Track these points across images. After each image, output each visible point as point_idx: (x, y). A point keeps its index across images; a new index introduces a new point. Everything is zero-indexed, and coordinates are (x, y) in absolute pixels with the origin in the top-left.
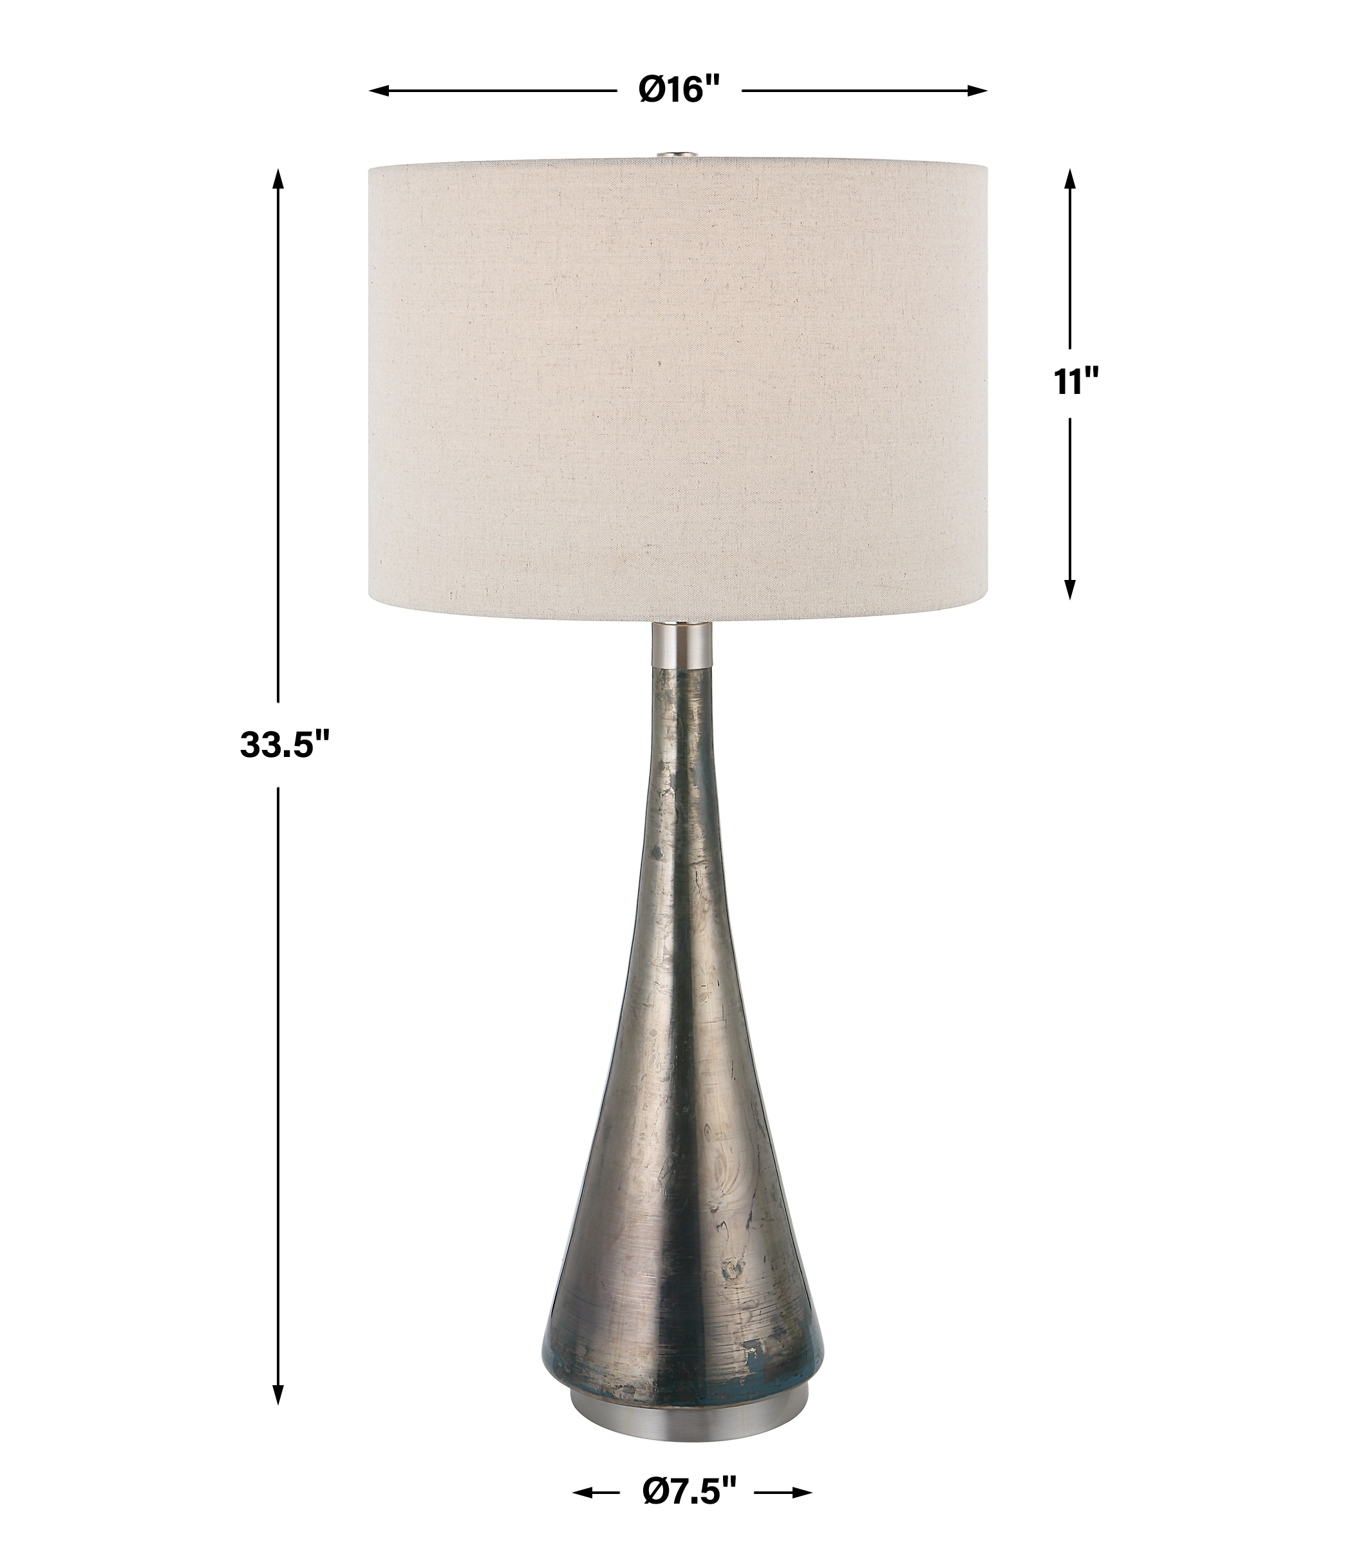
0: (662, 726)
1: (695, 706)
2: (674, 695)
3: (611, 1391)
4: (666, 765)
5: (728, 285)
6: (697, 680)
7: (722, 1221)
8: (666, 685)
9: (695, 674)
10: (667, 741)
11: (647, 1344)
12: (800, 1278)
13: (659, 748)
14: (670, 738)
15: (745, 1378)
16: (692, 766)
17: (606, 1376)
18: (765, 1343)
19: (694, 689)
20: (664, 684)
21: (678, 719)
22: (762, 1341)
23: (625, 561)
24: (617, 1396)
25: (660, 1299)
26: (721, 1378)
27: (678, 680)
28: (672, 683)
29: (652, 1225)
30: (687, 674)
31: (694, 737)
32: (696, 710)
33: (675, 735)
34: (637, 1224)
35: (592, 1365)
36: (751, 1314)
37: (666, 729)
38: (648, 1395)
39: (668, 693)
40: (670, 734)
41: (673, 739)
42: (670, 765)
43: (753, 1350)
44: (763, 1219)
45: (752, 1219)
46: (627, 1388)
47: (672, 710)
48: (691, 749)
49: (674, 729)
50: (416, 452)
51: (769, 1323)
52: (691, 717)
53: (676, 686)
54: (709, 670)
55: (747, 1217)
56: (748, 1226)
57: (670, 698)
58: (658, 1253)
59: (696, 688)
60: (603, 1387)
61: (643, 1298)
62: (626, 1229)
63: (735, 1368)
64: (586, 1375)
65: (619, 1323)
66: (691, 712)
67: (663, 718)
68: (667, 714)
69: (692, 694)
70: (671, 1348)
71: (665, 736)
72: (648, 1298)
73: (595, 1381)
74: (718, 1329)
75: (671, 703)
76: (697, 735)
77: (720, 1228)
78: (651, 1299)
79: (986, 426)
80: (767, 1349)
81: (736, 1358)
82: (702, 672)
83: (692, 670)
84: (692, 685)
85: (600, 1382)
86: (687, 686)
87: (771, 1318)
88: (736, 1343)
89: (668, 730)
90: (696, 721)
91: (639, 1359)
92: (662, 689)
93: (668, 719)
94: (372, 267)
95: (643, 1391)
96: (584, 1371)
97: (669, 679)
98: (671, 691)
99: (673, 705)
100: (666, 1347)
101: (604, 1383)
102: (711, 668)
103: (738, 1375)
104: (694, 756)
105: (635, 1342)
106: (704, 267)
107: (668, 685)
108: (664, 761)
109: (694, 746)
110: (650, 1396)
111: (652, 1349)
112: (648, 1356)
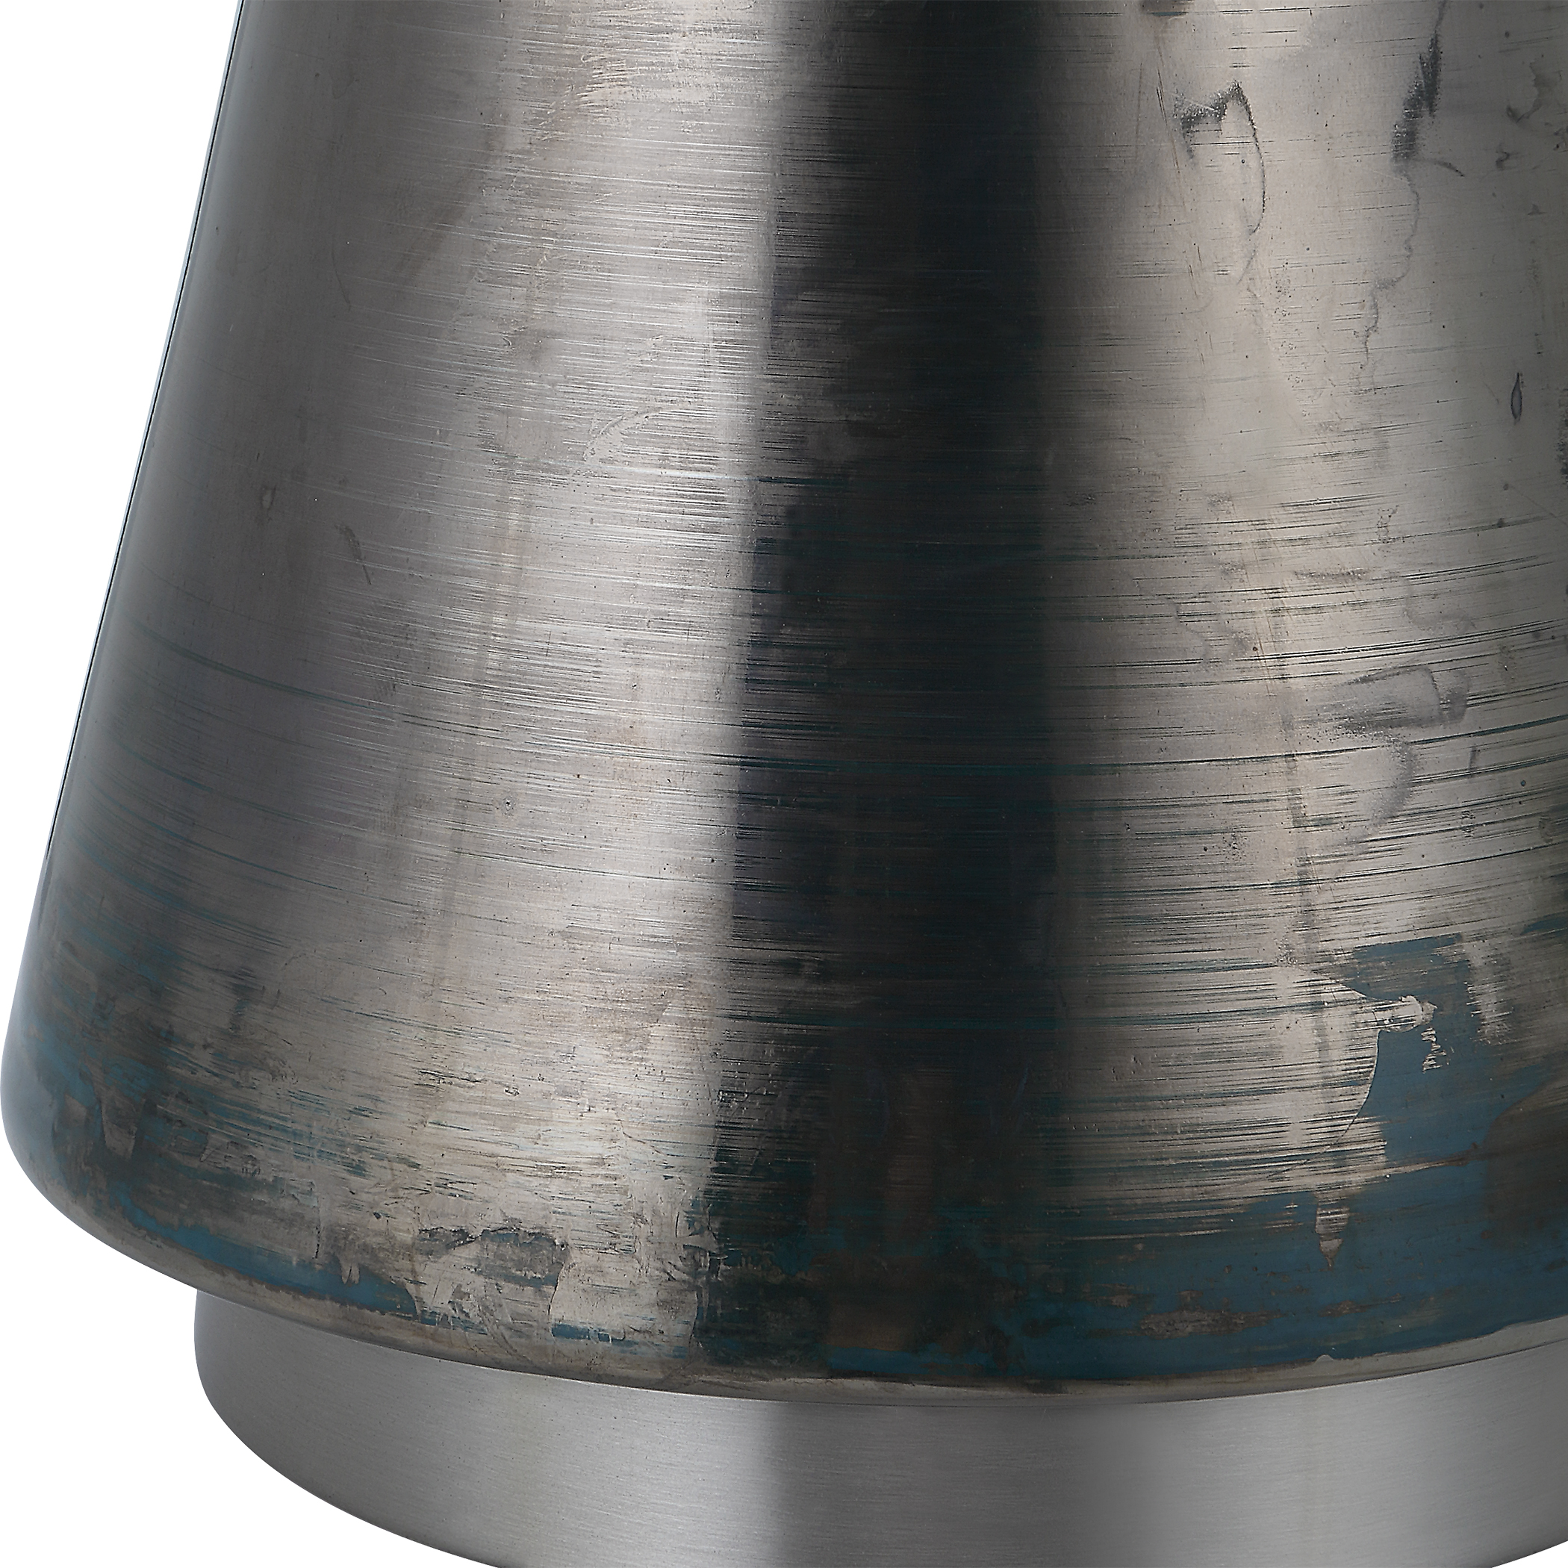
3: (398, 1269)
7: (1226, 88)
11: (654, 942)
15: (1347, 1201)
17: (358, 1169)
18: (1502, 968)
22: (1476, 953)
24: (435, 1296)
25: (750, 628)
26: (1185, 1190)
29: (695, 97)
34: (596, 96)
35: (267, 1095)
36: (1410, 762)
38: (649, 1293)
43: (1412, 1010)
44: (1513, 115)
45: (1443, 98)
46: (508, 1250)
51: (1536, 839)
55: (1403, 78)
56: (1406, 146)
58: (744, 299)
60: (338, 1239)
61: (626, 623)
62: (517, 137)
63: (1279, 1124)
64: (235, 1165)
65: (464, 803)
70: (825, 973)
72: (664, 623)
73: (286, 1204)
74: (1170, 850)
77: (1204, 133)
78: (688, 629)
80: (1514, 1012)
81: (1289, 1058)
85: (325, 1208)
87: (1544, 806)
88: (1290, 958)
91: (590, 1052)
95: (617, 1271)
96: (216, 1139)
100: (791, 968)
101: (346, 1217)
103: (1300, 1179)
105: (567, 935)
110: (663, 1304)
111: (686, 977)
112: (656, 1030)
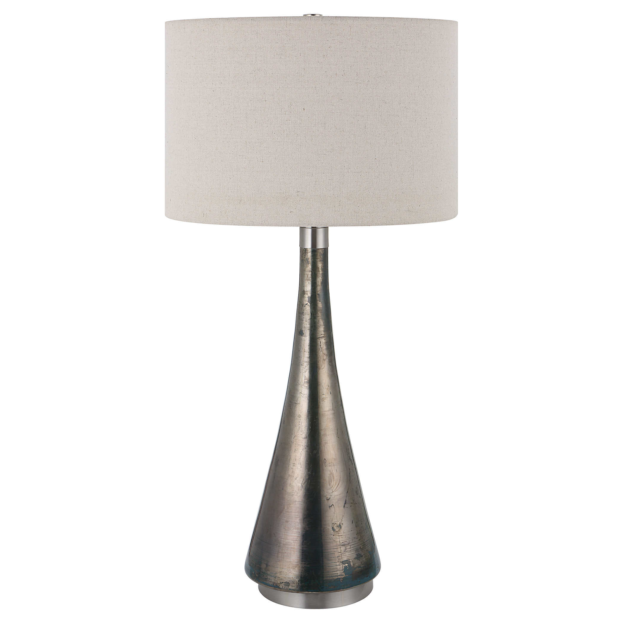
0: (304, 274)
1: (320, 265)
2: (310, 260)
3: (278, 585)
4: (306, 292)
5: (336, 74)
6: (321, 253)
7: (332, 504)
8: (306, 256)
9: (320, 251)
10: (307, 281)
11: (296, 562)
12: (369, 531)
13: (303, 285)
14: (308, 280)
15: (343, 578)
16: (319, 293)
17: (275, 578)
18: (353, 561)
19: (320, 257)
20: (305, 255)
21: (312, 271)
22: (351, 561)
23: (287, 199)
24: (281, 587)
25: (302, 541)
26: (331, 578)
27: (312, 253)
28: (309, 255)
29: (298, 506)
30: (316, 250)
31: (320, 280)
32: (321, 267)
33: (310, 279)
34: (291, 506)
35: (269, 573)
36: (346, 548)
37: (306, 276)
38: (296, 587)
39: (307, 259)
40: (308, 278)
41: (309, 280)
42: (308, 292)
43: (346, 565)
44: (351, 503)
45: (346, 503)
46: (286, 584)
47: (309, 267)
48: (318, 285)
49: (310, 276)
50: (187, 150)
51: (355, 552)
52: (318, 270)
53: (311, 256)
54: (327, 249)
55: (344, 502)
56: (344, 507)
57: (308, 262)
58: (301, 519)
59: (321, 257)
60: (274, 583)
61: (294, 540)
62: (286, 508)
63: (338, 573)
64: (266, 577)
65: (282, 553)
66: (318, 268)
67: (305, 271)
68: (307, 269)
69: (318, 260)
70: (307, 564)
71: (306, 279)
72: (296, 541)
73: (270, 580)
74: (330, 555)
75: (309, 264)
76: (321, 278)
77: (331, 507)
78: (298, 541)
79: (457, 139)
80: (353, 564)
81: (338, 569)
82: (323, 250)
83: (319, 249)
84: (318, 255)
85: (273, 581)
86: (316, 256)
87: (355, 550)
88: (338, 562)
89: (307, 276)
90: (321, 272)
91: (291, 570)
92: (305, 257)
93: (307, 271)
94: (167, 66)
95: (293, 585)
96: (265, 575)
97: (308, 253)
98: (309, 258)
99: (310, 265)
100: (305, 564)
101: (275, 581)
102: (328, 248)
103: (339, 577)
104: (319, 288)
105: (290, 562)
106: (325, 66)
107: (307, 256)
108: (305, 290)
109: (319, 283)
110: (297, 587)
111: (298, 565)
112: (296, 568)
